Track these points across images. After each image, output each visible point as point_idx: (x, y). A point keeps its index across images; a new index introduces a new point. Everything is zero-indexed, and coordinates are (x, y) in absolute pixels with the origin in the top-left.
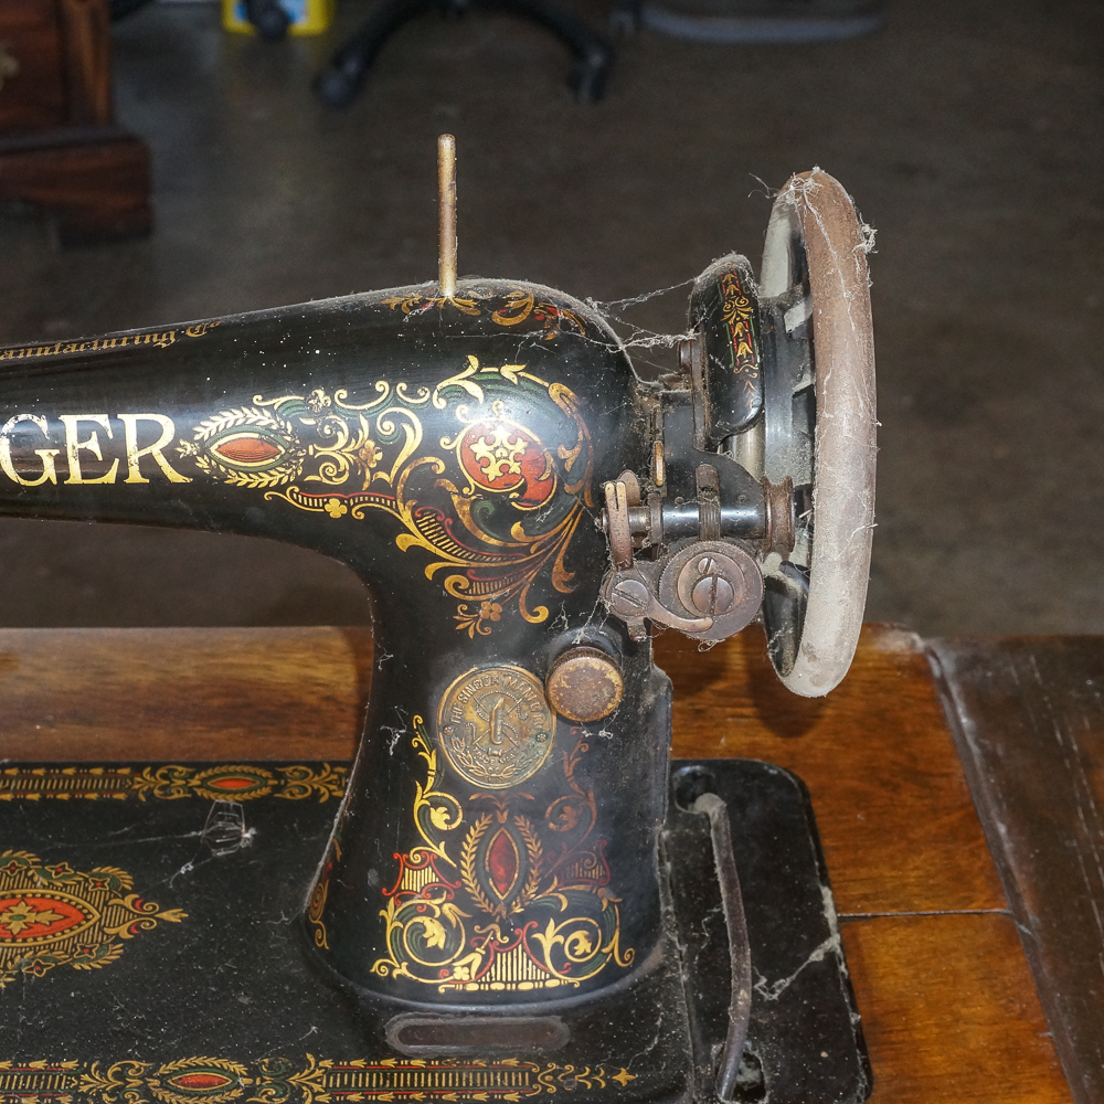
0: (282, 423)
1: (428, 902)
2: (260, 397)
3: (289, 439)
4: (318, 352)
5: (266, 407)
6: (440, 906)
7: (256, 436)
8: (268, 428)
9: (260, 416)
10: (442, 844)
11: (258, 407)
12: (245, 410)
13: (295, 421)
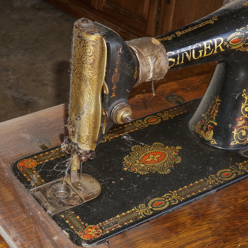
0: (242, 34)
1: (243, 127)
2: (237, 29)
3: (243, 37)
4: (243, 18)
5: (239, 31)
6: (245, 127)
7: (238, 37)
8: (240, 35)
9: (238, 33)
10: (247, 114)
11: (238, 32)
12: (235, 33)
13: (244, 33)
